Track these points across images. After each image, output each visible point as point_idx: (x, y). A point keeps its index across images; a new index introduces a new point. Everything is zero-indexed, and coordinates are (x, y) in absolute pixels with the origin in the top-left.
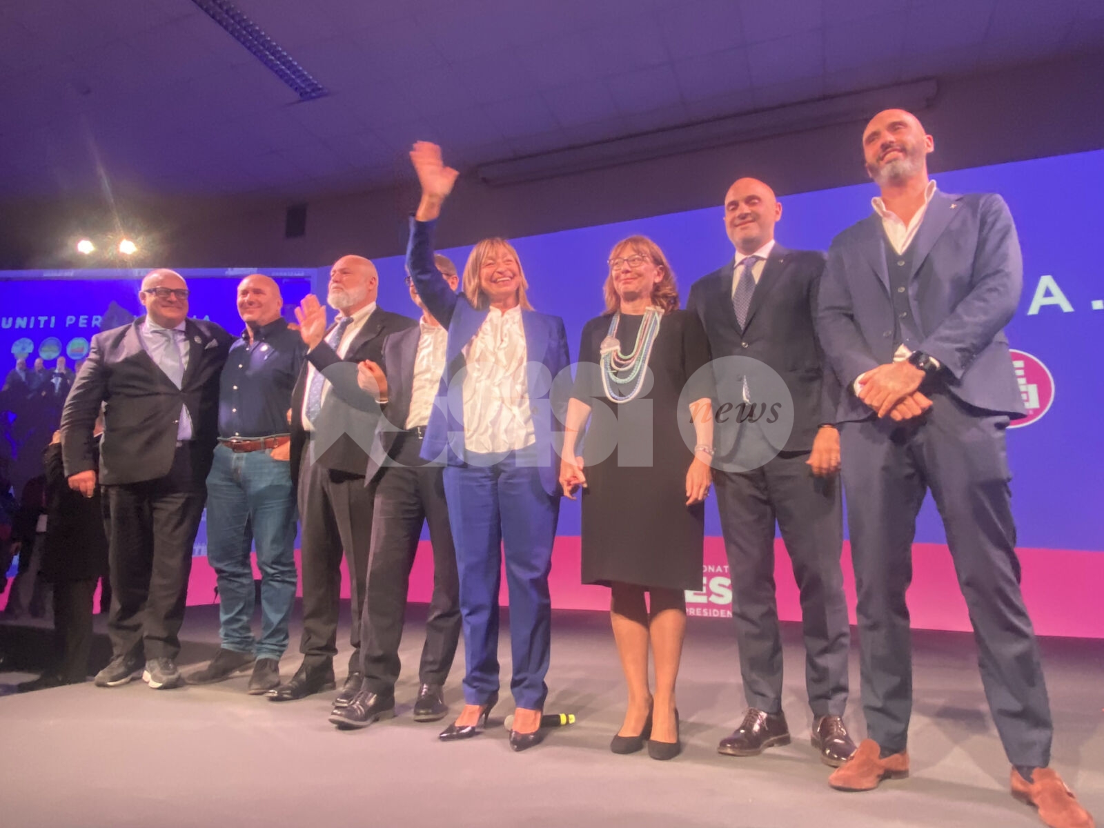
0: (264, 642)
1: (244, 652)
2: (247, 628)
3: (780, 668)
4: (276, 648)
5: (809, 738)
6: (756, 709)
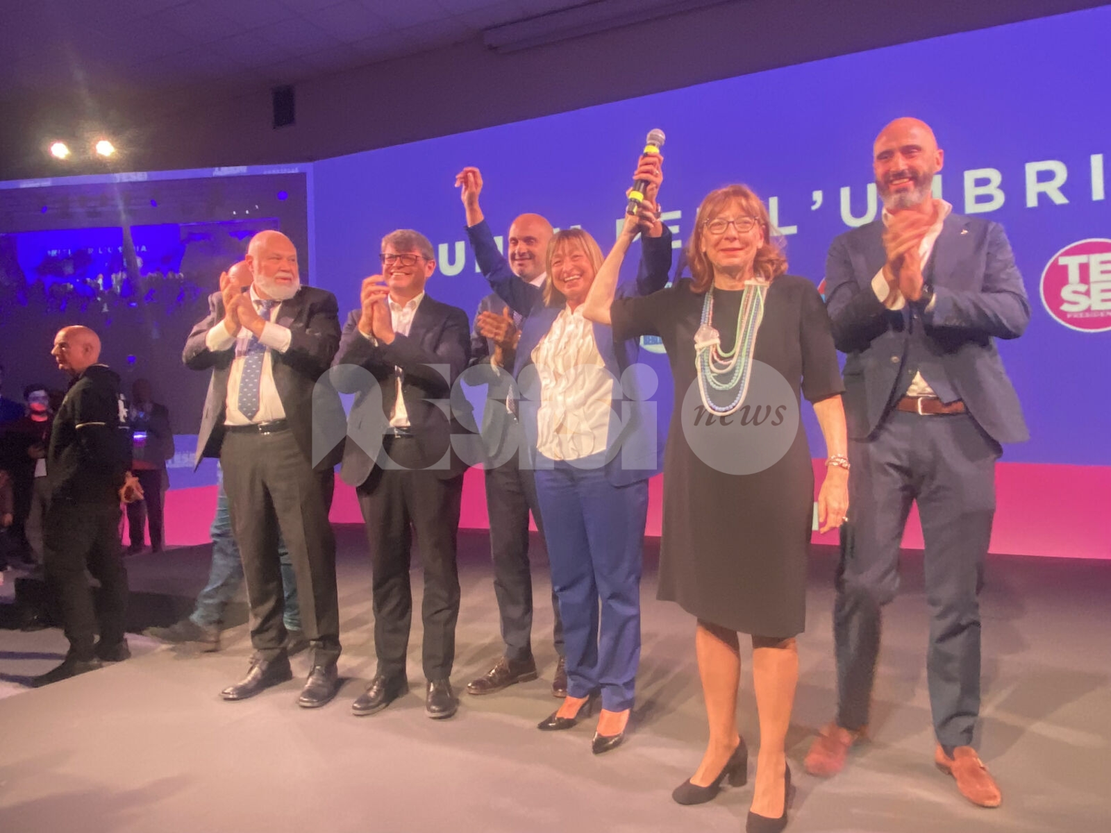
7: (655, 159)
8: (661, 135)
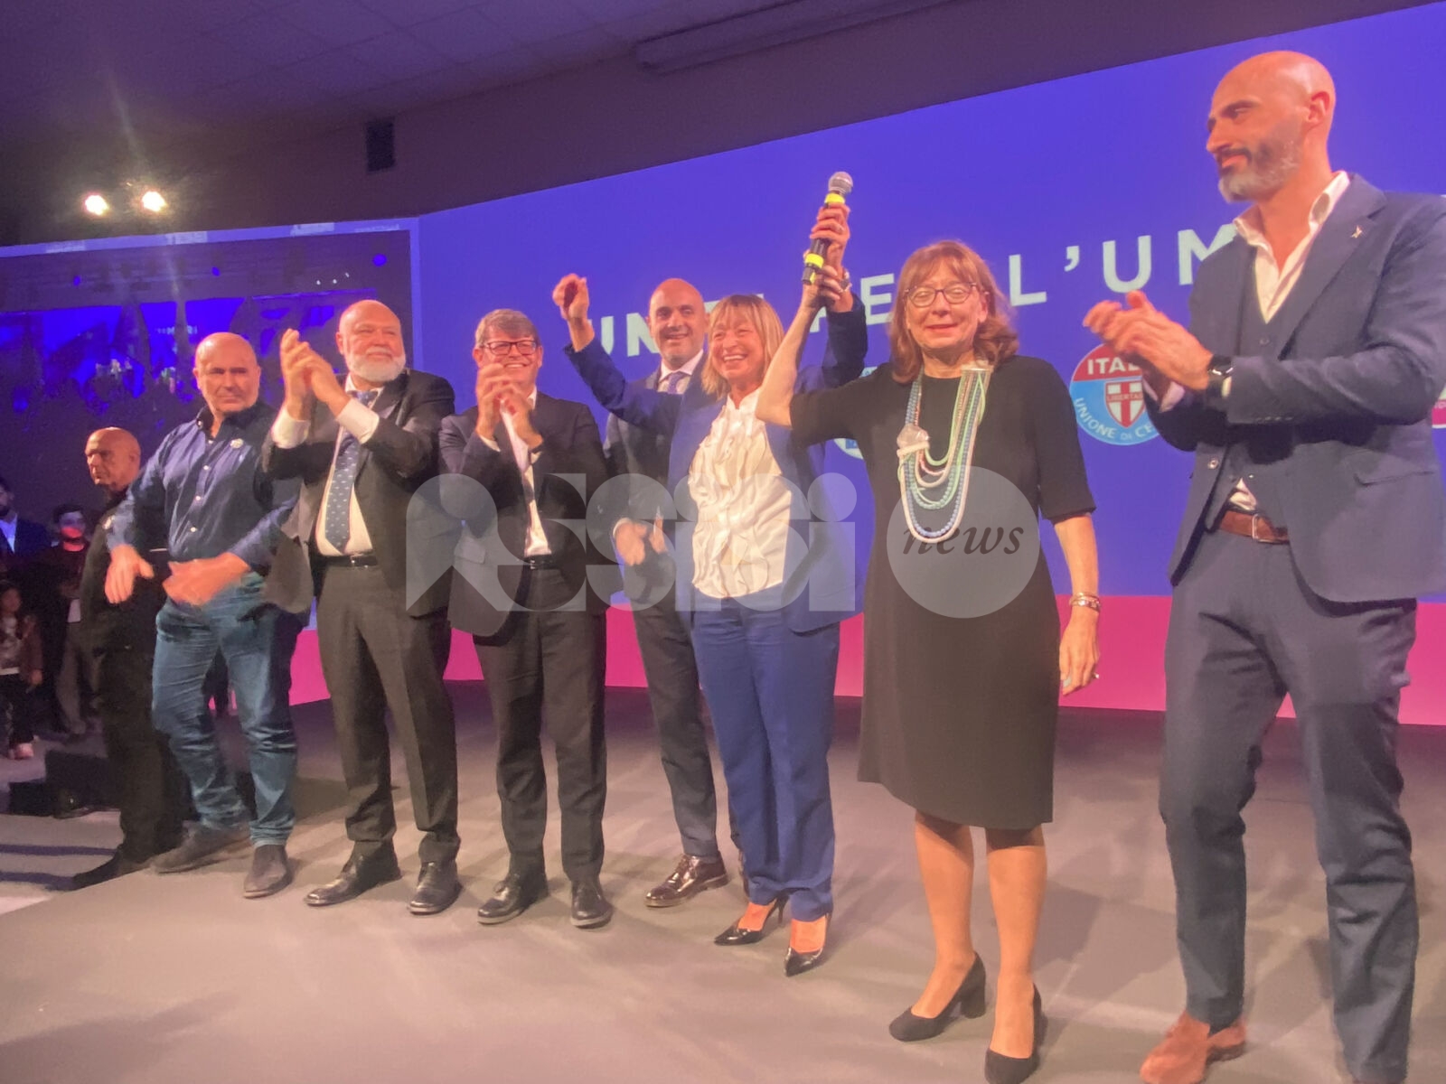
7: (839, 212)
8: (846, 179)
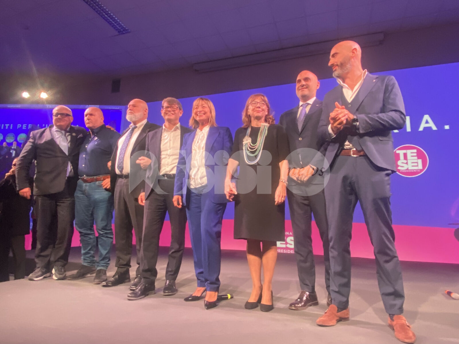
0: (100, 262)
1: (92, 266)
2: (94, 257)
3: (314, 274)
4: (105, 265)
5: (326, 303)
6: (305, 291)
